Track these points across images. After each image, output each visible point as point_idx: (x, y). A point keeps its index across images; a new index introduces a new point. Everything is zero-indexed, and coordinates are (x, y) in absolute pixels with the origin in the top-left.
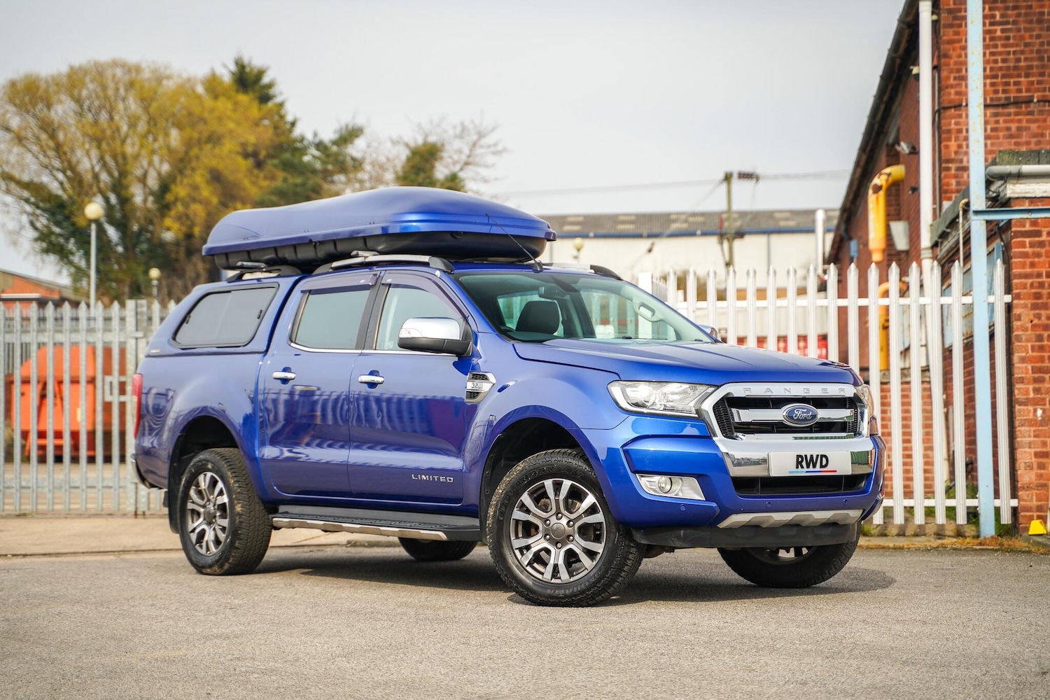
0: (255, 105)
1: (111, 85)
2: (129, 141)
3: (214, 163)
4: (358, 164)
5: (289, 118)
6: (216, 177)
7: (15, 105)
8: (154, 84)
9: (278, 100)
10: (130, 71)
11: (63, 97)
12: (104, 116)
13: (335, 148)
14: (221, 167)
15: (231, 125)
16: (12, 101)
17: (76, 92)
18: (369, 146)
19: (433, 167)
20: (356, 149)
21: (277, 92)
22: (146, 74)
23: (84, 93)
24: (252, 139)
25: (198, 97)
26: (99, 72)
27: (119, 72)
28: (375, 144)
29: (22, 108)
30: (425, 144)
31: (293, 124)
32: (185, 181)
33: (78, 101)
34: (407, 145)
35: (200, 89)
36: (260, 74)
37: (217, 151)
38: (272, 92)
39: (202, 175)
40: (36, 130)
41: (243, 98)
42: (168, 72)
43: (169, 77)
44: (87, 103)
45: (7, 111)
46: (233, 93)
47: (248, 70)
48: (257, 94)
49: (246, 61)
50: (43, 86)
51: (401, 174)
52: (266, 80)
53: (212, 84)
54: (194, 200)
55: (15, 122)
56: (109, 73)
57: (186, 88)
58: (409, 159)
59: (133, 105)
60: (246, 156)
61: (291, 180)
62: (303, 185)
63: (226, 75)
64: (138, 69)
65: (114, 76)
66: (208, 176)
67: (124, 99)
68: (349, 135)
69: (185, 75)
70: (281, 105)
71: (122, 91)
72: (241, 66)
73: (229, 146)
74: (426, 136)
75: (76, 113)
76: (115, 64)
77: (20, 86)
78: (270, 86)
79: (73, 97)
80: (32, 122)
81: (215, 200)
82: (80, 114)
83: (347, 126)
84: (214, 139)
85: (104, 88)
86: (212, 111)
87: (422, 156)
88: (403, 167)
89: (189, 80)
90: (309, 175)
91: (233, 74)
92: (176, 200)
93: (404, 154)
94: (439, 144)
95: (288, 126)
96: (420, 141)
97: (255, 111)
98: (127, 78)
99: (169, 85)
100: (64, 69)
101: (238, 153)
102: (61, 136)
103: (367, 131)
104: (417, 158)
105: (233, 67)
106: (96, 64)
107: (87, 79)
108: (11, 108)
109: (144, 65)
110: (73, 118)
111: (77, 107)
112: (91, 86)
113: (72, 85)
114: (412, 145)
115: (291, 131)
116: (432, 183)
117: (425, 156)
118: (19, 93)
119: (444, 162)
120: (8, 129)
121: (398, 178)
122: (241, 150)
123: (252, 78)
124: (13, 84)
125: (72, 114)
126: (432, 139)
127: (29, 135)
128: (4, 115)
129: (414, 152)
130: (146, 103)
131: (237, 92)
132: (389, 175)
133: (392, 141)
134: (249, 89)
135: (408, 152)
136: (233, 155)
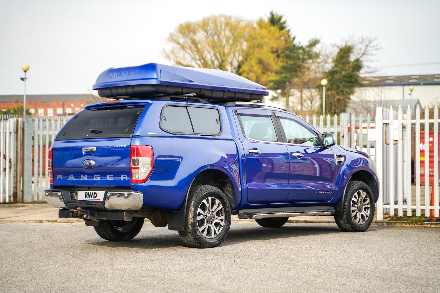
0: (278, 31)
1: (219, 24)
2: (226, 48)
3: (259, 56)
4: (317, 55)
5: (292, 36)
6: (260, 62)
7: (182, 34)
8: (236, 23)
9: (287, 29)
10: (227, 18)
11: (200, 30)
12: (216, 37)
13: (308, 49)
14: (262, 58)
15: (267, 40)
16: (181, 32)
17: (205, 28)
18: (322, 47)
19: (349, 56)
20: (316, 49)
21: (287, 26)
22: (233, 20)
23: (209, 28)
24: (275, 45)
25: (254, 29)
26: (214, 19)
27: (222, 19)
28: (324, 47)
29: (184, 35)
30: (346, 46)
31: (294, 39)
32: (247, 63)
33: (206, 31)
34: (338, 47)
35: (255, 25)
36: (280, 18)
37: (261, 50)
38: (285, 25)
39: (254, 61)
40: (190, 44)
41: (273, 28)
42: (242, 19)
43: (242, 21)
44: (210, 32)
45: (179, 36)
46: (269, 26)
47: (275, 16)
48: (278, 27)
49: (274, 13)
50: (192, 25)
51: (335, 59)
52: (282, 20)
53: (260, 23)
54: (251, 71)
55: (182, 41)
56: (218, 20)
57: (249, 25)
58: (339, 53)
59: (228, 33)
60: (273, 52)
61: (289, 63)
62: (294, 64)
63: (266, 19)
64: (230, 18)
65: (220, 21)
66: (257, 61)
67: (225, 30)
68: (314, 43)
69: (249, 20)
70: (289, 31)
71: (223, 27)
72: (273, 16)
73: (266, 48)
74: (347, 43)
75: (205, 36)
76: (221, 16)
77: (184, 26)
78: (284, 23)
79: (204, 29)
80: (189, 41)
81: (260, 71)
82: (207, 37)
83: (313, 40)
84: (260, 46)
85: (216, 25)
86: (259, 34)
87: (344, 52)
88: (336, 56)
89: (250, 22)
90: (296, 60)
91: (269, 18)
92: (244, 71)
93: (336, 51)
94: (352, 46)
95: (292, 39)
96: (344, 45)
97: (277, 33)
98: (226, 21)
99: (243, 24)
101: (269, 51)
102: (199, 46)
103: (321, 41)
104: (342, 52)
105: (269, 16)
106: (214, 17)
107: (210, 23)
108: (181, 35)
109: (232, 16)
110: (204, 39)
111: (206, 34)
112: (212, 25)
113: (204, 25)
114: (340, 47)
115: (293, 42)
116: (348, 63)
117: (346, 52)
118: (183, 29)
119: (354, 54)
120: (179, 44)
121: (334, 61)
122: (271, 50)
123: (277, 20)
124: (181, 26)
125: (204, 37)
126: (349, 44)
127: (187, 46)
128: (177, 38)
129: (341, 50)
130: (233, 32)
131: (270, 25)
132: (330, 60)
133: (332, 45)
134: (275, 24)
135: (338, 50)
136: (267, 52)
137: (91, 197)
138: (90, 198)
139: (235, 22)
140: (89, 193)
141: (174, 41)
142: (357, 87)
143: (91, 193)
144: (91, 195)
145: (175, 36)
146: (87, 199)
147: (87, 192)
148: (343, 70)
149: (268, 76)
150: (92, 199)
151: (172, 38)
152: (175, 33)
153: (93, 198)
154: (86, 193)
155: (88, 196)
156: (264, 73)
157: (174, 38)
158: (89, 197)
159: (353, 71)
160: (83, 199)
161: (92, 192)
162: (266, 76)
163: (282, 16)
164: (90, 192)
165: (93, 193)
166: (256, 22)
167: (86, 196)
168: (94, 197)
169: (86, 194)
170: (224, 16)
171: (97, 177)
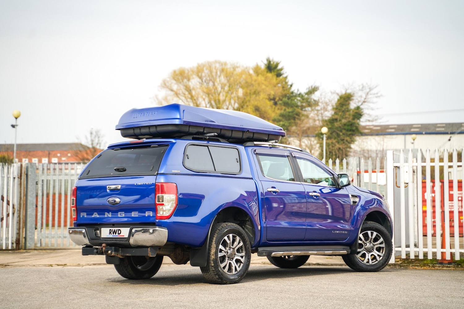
0: (275, 77)
1: (214, 71)
2: (221, 95)
3: (256, 103)
4: (316, 103)
5: (290, 83)
6: (257, 109)
7: (175, 80)
8: (232, 69)
9: (284, 76)
10: (222, 65)
11: (194, 76)
12: (211, 84)
13: (306, 96)
14: (259, 105)
15: (264, 87)
16: (174, 79)
17: (200, 74)
18: (321, 95)
19: (349, 104)
20: (315, 96)
21: (284, 73)
22: (228, 66)
23: (203, 74)
24: (272, 93)
25: (250, 75)
26: (209, 66)
27: (218, 65)
28: (324, 94)
29: (177, 81)
30: (345, 94)
31: (291, 86)
33: (201, 78)
34: (338, 94)
35: (251, 72)
36: (277, 64)
37: (257, 98)
38: (282, 72)
39: (251, 108)
40: (184, 91)
41: (270, 75)
42: (238, 65)
43: (237, 67)
44: (204, 79)
45: (172, 83)
46: (265, 73)
47: (272, 63)
48: (275, 73)
49: (271, 59)
50: (186, 72)
51: (335, 107)
52: (279, 67)
53: (257, 70)
55: (175, 87)
56: (213, 66)
57: (245, 72)
58: (338, 100)
59: (223, 79)
60: (270, 100)
61: (287, 110)
62: (292, 112)
63: (263, 65)
64: (226, 64)
65: (215, 67)
66: (254, 109)
67: (220, 76)
68: (313, 90)
69: (245, 66)
70: (286, 77)
71: (219, 73)
72: (269, 62)
73: (262, 96)
74: (346, 90)
75: (200, 83)
76: (216, 62)
77: (177, 72)
78: (281, 69)
79: (198, 76)
80: (182, 87)
82: (201, 84)
83: (312, 87)
84: (256, 93)
85: (211, 72)
86: (256, 81)
87: (344, 99)
88: (336, 104)
89: (246, 68)
90: (295, 108)
91: (266, 65)
93: (336, 98)
94: (352, 94)
95: (289, 86)
96: (344, 92)
97: (274, 80)
98: (221, 67)
99: (239, 70)
101: (266, 99)
102: (193, 93)
103: (320, 88)
104: (342, 99)
105: (266, 62)
106: (209, 63)
107: (205, 69)
108: (174, 82)
109: (228, 62)
110: (198, 85)
111: (200, 81)
112: (206, 71)
113: (199, 71)
114: (340, 94)
115: (291, 89)
116: (349, 110)
117: (345, 99)
118: (177, 75)
119: (354, 101)
120: (172, 90)
121: (333, 109)
122: (268, 98)
123: (273, 66)
124: (175, 72)
125: (198, 83)
126: (349, 91)
127: (181, 92)
128: (171, 84)
129: (341, 97)
130: (228, 78)
131: (267, 72)
132: (330, 108)
133: (331, 92)
134: (272, 71)
135: (338, 97)
136: (264, 100)
137: (116, 234)
138: (114, 235)
139: (230, 68)
141: (167, 87)
142: (358, 136)
143: (115, 230)
144: (115, 232)
145: (168, 82)
146: (111, 236)
147: (112, 229)
148: (343, 118)
150: (116, 236)
151: (165, 85)
152: (168, 79)
154: (110, 230)
155: (112, 233)
157: (167, 84)
158: (113, 234)
159: (354, 119)
160: (107, 236)
161: (116, 229)
163: (279, 62)
164: (114, 229)
165: (117, 230)
166: (253, 69)
167: (110, 233)
168: (118, 234)
170: (219, 62)
171: (121, 214)
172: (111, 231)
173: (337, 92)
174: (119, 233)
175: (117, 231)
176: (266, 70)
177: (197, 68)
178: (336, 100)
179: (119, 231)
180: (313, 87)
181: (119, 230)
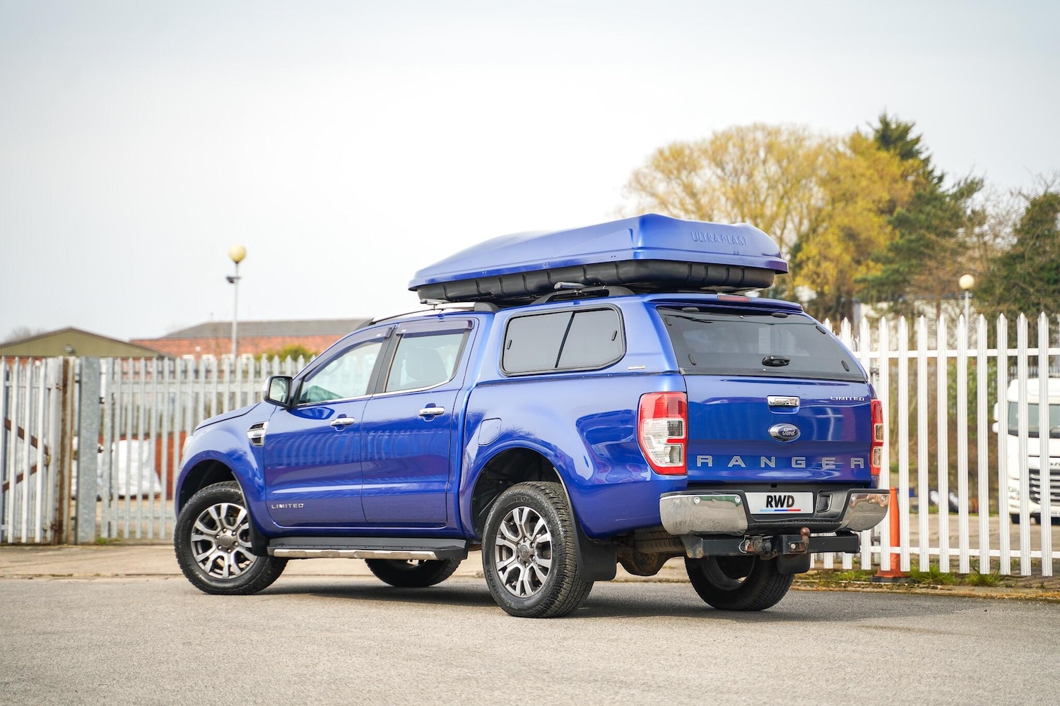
0: (896, 160)
1: (749, 147)
2: (769, 203)
3: (846, 221)
4: (978, 218)
5: (937, 173)
6: (850, 235)
7: (663, 172)
8: (793, 144)
9: (923, 156)
10: (770, 134)
11: (705, 162)
12: (743, 179)
13: (953, 202)
14: (853, 225)
15: (864, 183)
16: (657, 167)
17: (718, 158)
18: (987, 200)
19: (1054, 220)
20: (975, 202)
21: (923, 149)
22: (785, 136)
23: (727, 158)
24: (886, 196)
25: (839, 155)
26: (738, 137)
27: (760, 136)
28: (993, 197)
29: (668, 174)
30: (1045, 195)
31: (941, 179)
32: (817, 240)
33: (720, 165)
34: (1027, 198)
35: (841, 148)
36: (906, 130)
37: (850, 209)
38: (917, 147)
39: (833, 234)
40: (683, 195)
41: (884, 155)
42: (807, 133)
43: (804, 139)
44: (729, 168)
45: (655, 178)
46: (873, 151)
47: (892, 127)
48: (898, 151)
49: (891, 118)
50: (687, 152)
51: (1019, 226)
52: (911, 136)
53: (856, 142)
54: (826, 258)
55: (661, 188)
56: (751, 136)
57: (825, 148)
58: (1028, 210)
59: (773, 169)
60: (882, 212)
61: (908, 237)
62: (918, 240)
63: (870, 133)
64: (777, 132)
65: (754, 139)
66: (841, 234)
67: (764, 162)
68: (970, 188)
69: (826, 136)
70: (927, 161)
71: (762, 154)
72: (885, 124)
73: (861, 203)
74: (1048, 187)
75: (719, 177)
76: (756, 127)
77: (667, 153)
78: (916, 141)
79: (714, 160)
80: (679, 190)
81: (847, 258)
82: (723, 180)
83: (966, 180)
84: (848, 198)
85: (742, 149)
86: (848, 168)
87: (1041, 208)
88: (1022, 220)
89: (829, 140)
90: (923, 231)
91: (877, 131)
92: (808, 259)
93: (1022, 206)
95: (935, 181)
96: (1041, 192)
97: (896, 167)
98: (767, 140)
99: (811, 144)
100: (708, 136)
101: (870, 210)
102: (704, 200)
103: (986, 183)
104: (1037, 208)
106: (739, 130)
107: (730, 145)
108: (659, 175)
109: (783, 128)
110: (716, 183)
111: (719, 172)
112: (733, 150)
113: (716, 151)
114: (1032, 196)
115: (938, 186)
116: (1053, 234)
117: (1046, 208)
118: (666, 160)
120: (653, 195)
121: (1017, 231)
122: (875, 208)
123: (896, 135)
124: (661, 152)
125: (714, 179)
126: (1053, 189)
127: (677, 201)
128: (652, 182)
129: (1035, 204)
130: (785, 163)
131: (879, 149)
132: (1008, 230)
133: (1012, 194)
134: (892, 146)
135: (1027, 204)
136: (865, 213)
137: (782, 506)
138: (779, 508)
139: (788, 141)
140: (775, 496)
141: (643, 188)
143: (780, 497)
144: (780, 502)
145: (645, 177)
146: (771, 510)
147: (772, 494)
148: (1038, 254)
149: (868, 267)
150: (784, 509)
151: (639, 183)
152: (646, 171)
153: (785, 507)
154: (768, 497)
155: (773, 503)
156: (858, 262)
157: (644, 182)
158: (777, 506)
160: (761, 510)
161: (783, 494)
162: (862, 269)
163: (909, 125)
164: (777, 494)
165: (785, 496)
166: (844, 142)
167: (769, 503)
168: (788, 506)
169: (770, 500)
170: (764, 128)
171: (798, 462)
172: (772, 501)
173: (1025, 192)
174: (790, 503)
175: (784, 499)
176: (877, 145)
177: (713, 142)
178: (1023, 211)
179: (791, 500)
180: (969, 181)
181: (789, 497)
